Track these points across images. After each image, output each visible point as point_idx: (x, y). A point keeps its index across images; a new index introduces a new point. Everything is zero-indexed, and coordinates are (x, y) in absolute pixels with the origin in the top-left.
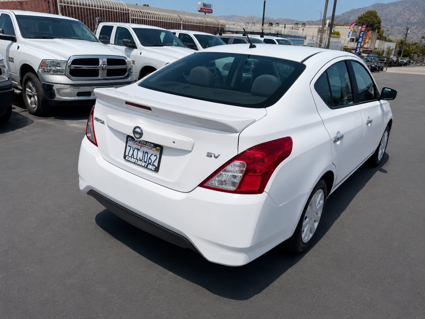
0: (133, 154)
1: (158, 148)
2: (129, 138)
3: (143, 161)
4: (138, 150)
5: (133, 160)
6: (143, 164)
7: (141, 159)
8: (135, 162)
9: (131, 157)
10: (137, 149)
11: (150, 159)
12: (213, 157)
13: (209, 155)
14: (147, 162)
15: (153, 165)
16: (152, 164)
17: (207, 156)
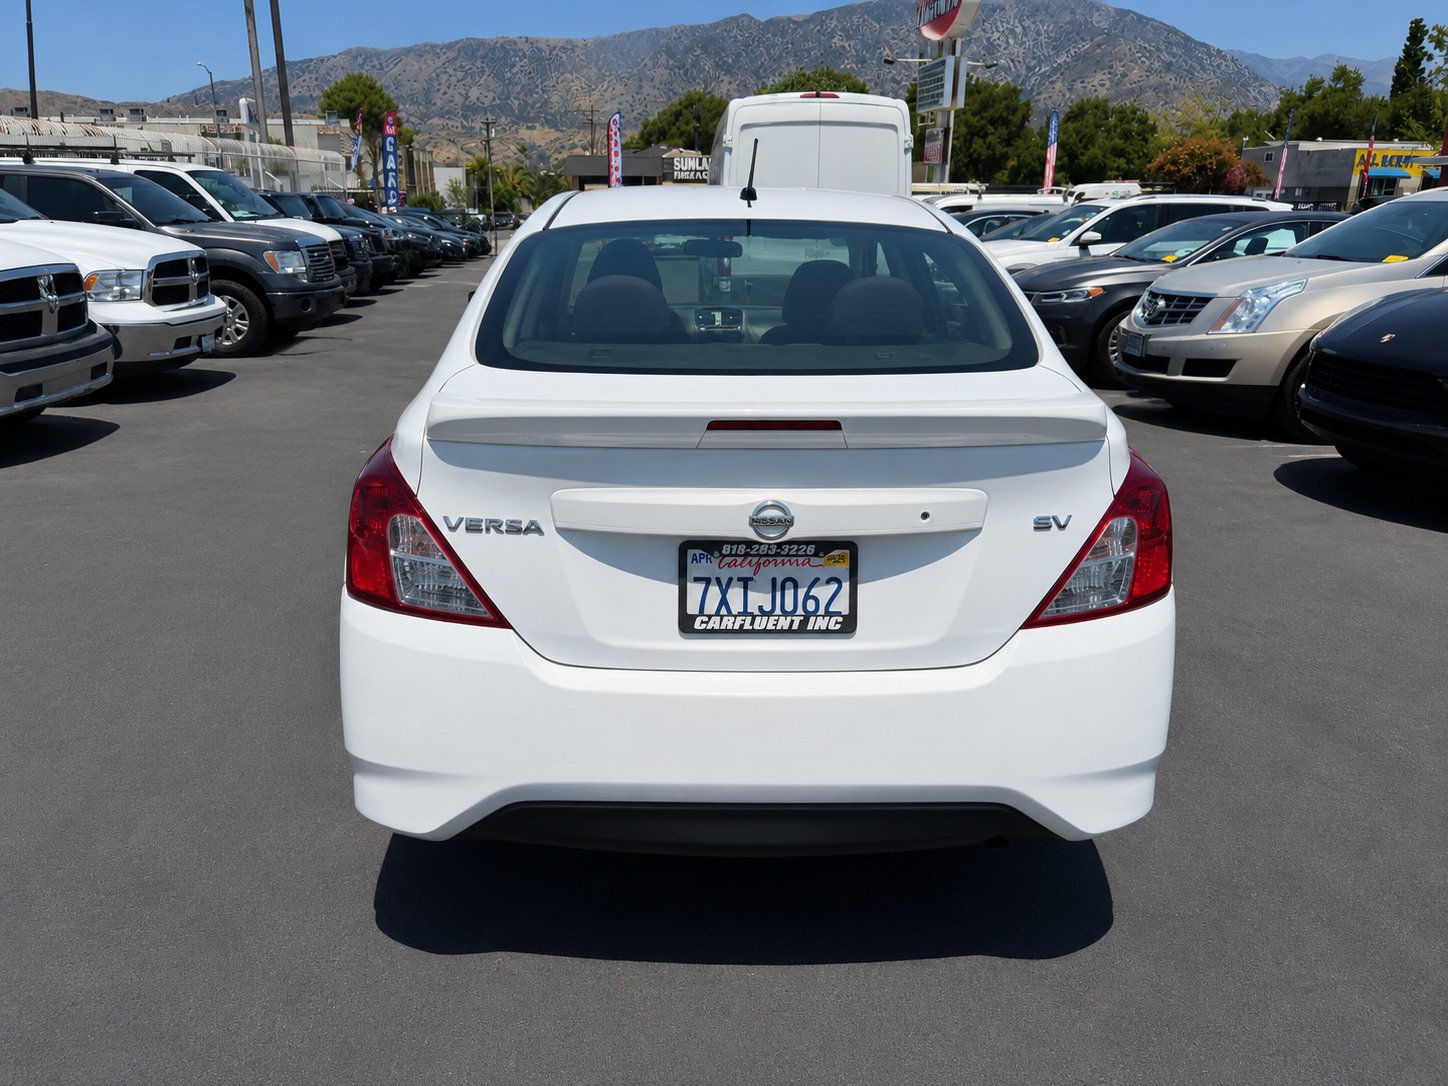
0: (724, 602)
1: (836, 553)
2: (690, 553)
3: (778, 611)
4: (745, 582)
5: (728, 623)
6: (784, 623)
7: (767, 608)
8: (742, 626)
9: (717, 613)
10: (739, 579)
11: (807, 597)
12: (1054, 526)
13: (1042, 525)
14: (800, 611)
15: (828, 614)
16: (822, 611)
17: (1036, 529)
